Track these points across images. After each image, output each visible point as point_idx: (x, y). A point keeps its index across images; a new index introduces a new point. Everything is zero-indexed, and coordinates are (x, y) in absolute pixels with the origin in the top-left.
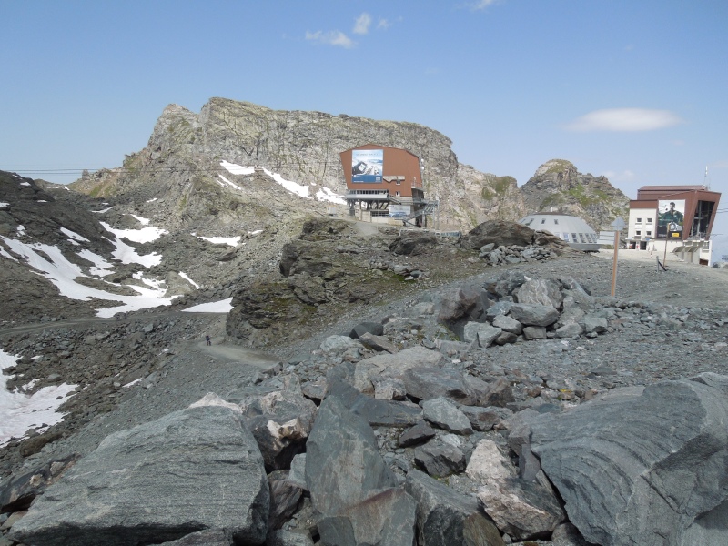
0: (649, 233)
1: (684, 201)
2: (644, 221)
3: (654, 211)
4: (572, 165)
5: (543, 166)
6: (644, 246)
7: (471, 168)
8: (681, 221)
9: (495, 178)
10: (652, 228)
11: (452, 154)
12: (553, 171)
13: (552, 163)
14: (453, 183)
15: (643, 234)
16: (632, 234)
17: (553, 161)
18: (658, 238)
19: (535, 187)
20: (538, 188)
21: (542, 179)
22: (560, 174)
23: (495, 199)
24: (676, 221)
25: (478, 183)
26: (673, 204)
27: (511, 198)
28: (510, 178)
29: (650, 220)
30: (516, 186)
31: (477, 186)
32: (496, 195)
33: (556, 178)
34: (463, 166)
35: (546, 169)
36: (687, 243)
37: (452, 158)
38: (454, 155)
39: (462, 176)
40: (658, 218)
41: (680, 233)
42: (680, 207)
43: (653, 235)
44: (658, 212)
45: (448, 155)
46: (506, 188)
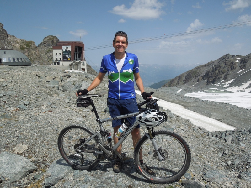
0: (60, 59)
1: (70, 46)
2: (58, 54)
3: (61, 50)
4: (56, 38)
5: (46, 37)
6: (58, 64)
7: (15, 37)
8: (70, 54)
9: (26, 41)
10: (61, 57)
11: (3, 30)
12: (50, 40)
13: (49, 37)
14: (6, 43)
15: (59, 59)
16: (55, 59)
17: (50, 36)
18: (64, 61)
19: (43, 45)
20: (45, 46)
21: (46, 43)
22: (52, 41)
23: (26, 50)
24: (69, 54)
25: (18, 43)
26: (67, 47)
27: (33, 49)
28: (32, 42)
29: (60, 54)
30: (35, 45)
31: (18, 44)
32: (26, 48)
33: (51, 42)
34: (10, 36)
35: (47, 39)
36: (73, 62)
37: (4, 32)
38: (5, 31)
39: (10, 40)
40: (63, 53)
41: (70, 58)
42: (69, 49)
43: (62, 60)
44: (62, 51)
45: (1, 31)
46: (31, 45)
